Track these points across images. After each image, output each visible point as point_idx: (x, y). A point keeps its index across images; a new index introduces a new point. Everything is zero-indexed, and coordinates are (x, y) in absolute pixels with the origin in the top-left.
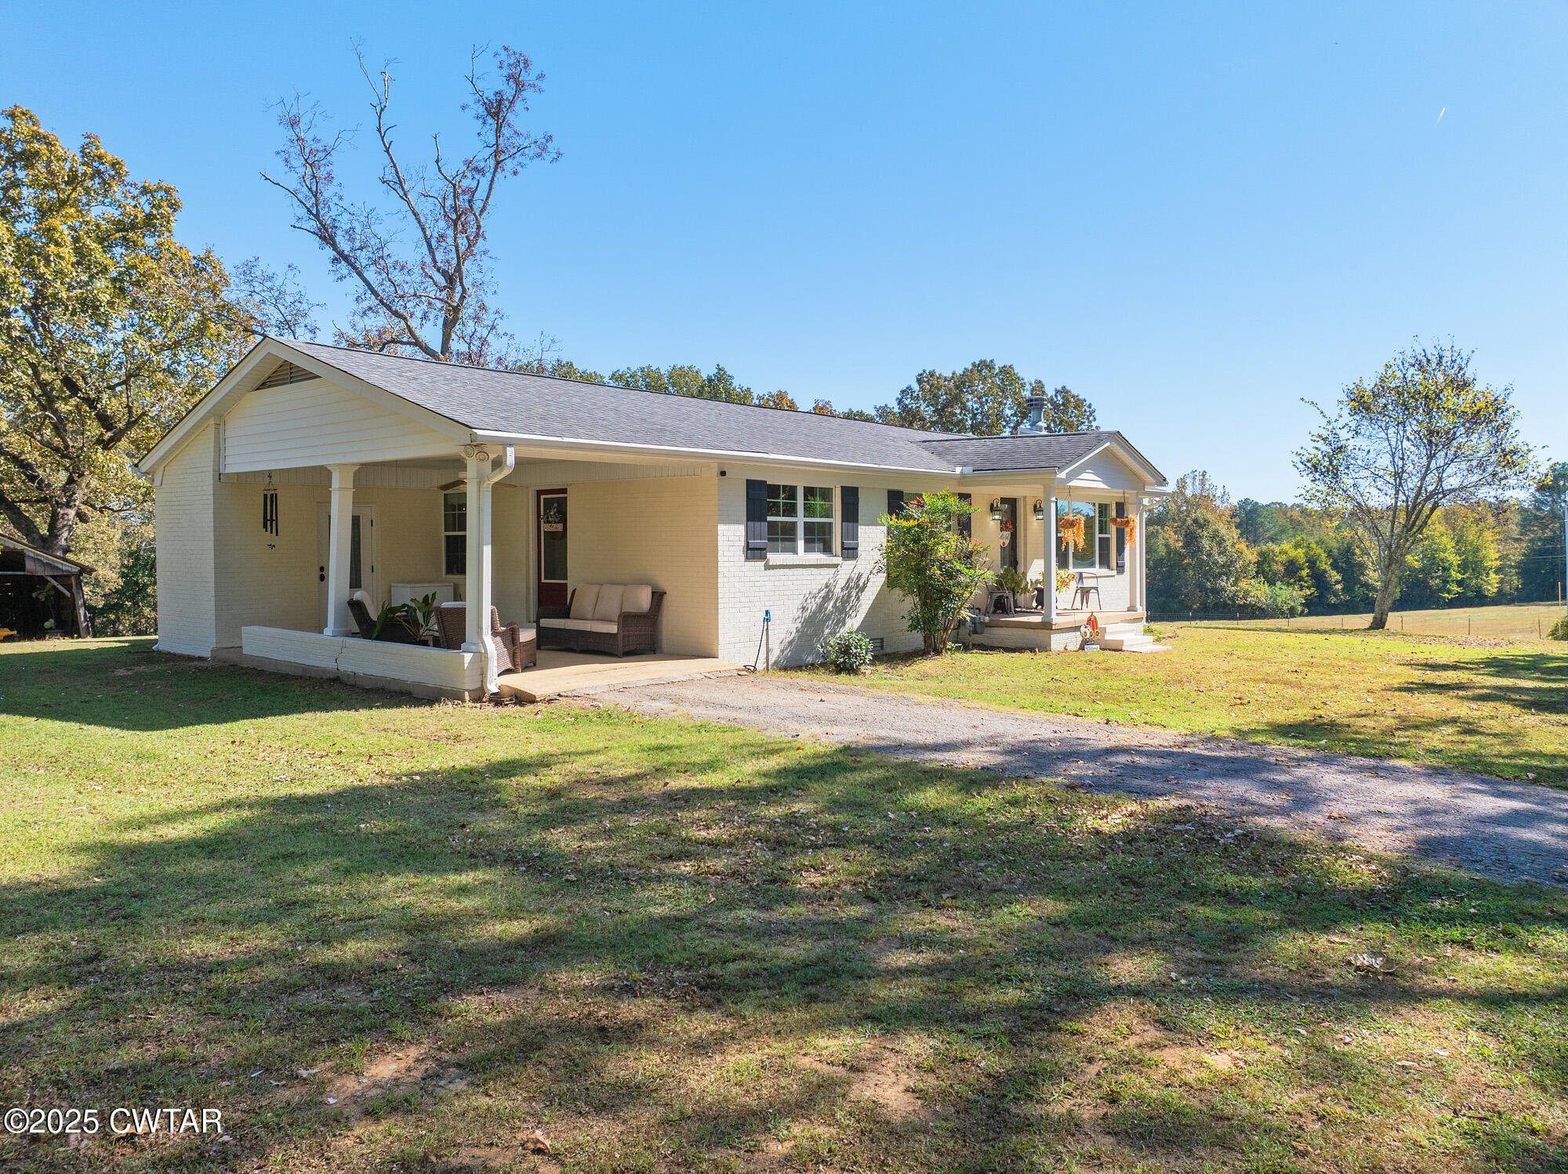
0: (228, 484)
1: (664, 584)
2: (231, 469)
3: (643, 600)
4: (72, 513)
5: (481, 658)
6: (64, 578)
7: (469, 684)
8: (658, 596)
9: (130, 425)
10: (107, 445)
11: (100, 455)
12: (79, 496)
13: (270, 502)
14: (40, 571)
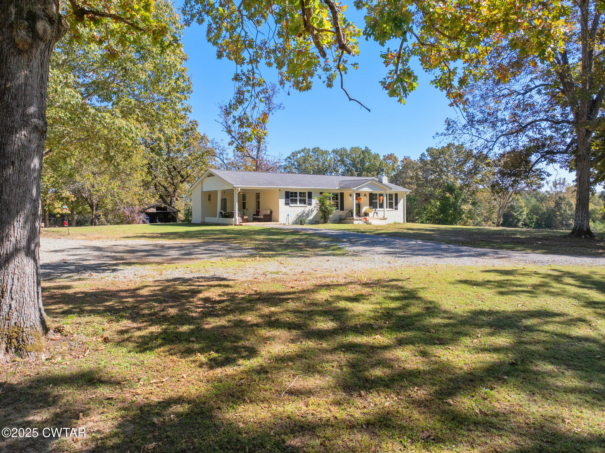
0: (203, 193)
1: (273, 210)
2: (204, 190)
3: (269, 212)
4: (175, 198)
5: (236, 219)
6: (174, 213)
7: (234, 223)
8: (271, 212)
9: (187, 177)
10: (182, 182)
11: (181, 185)
12: (176, 194)
13: (210, 196)
14: (170, 211)
